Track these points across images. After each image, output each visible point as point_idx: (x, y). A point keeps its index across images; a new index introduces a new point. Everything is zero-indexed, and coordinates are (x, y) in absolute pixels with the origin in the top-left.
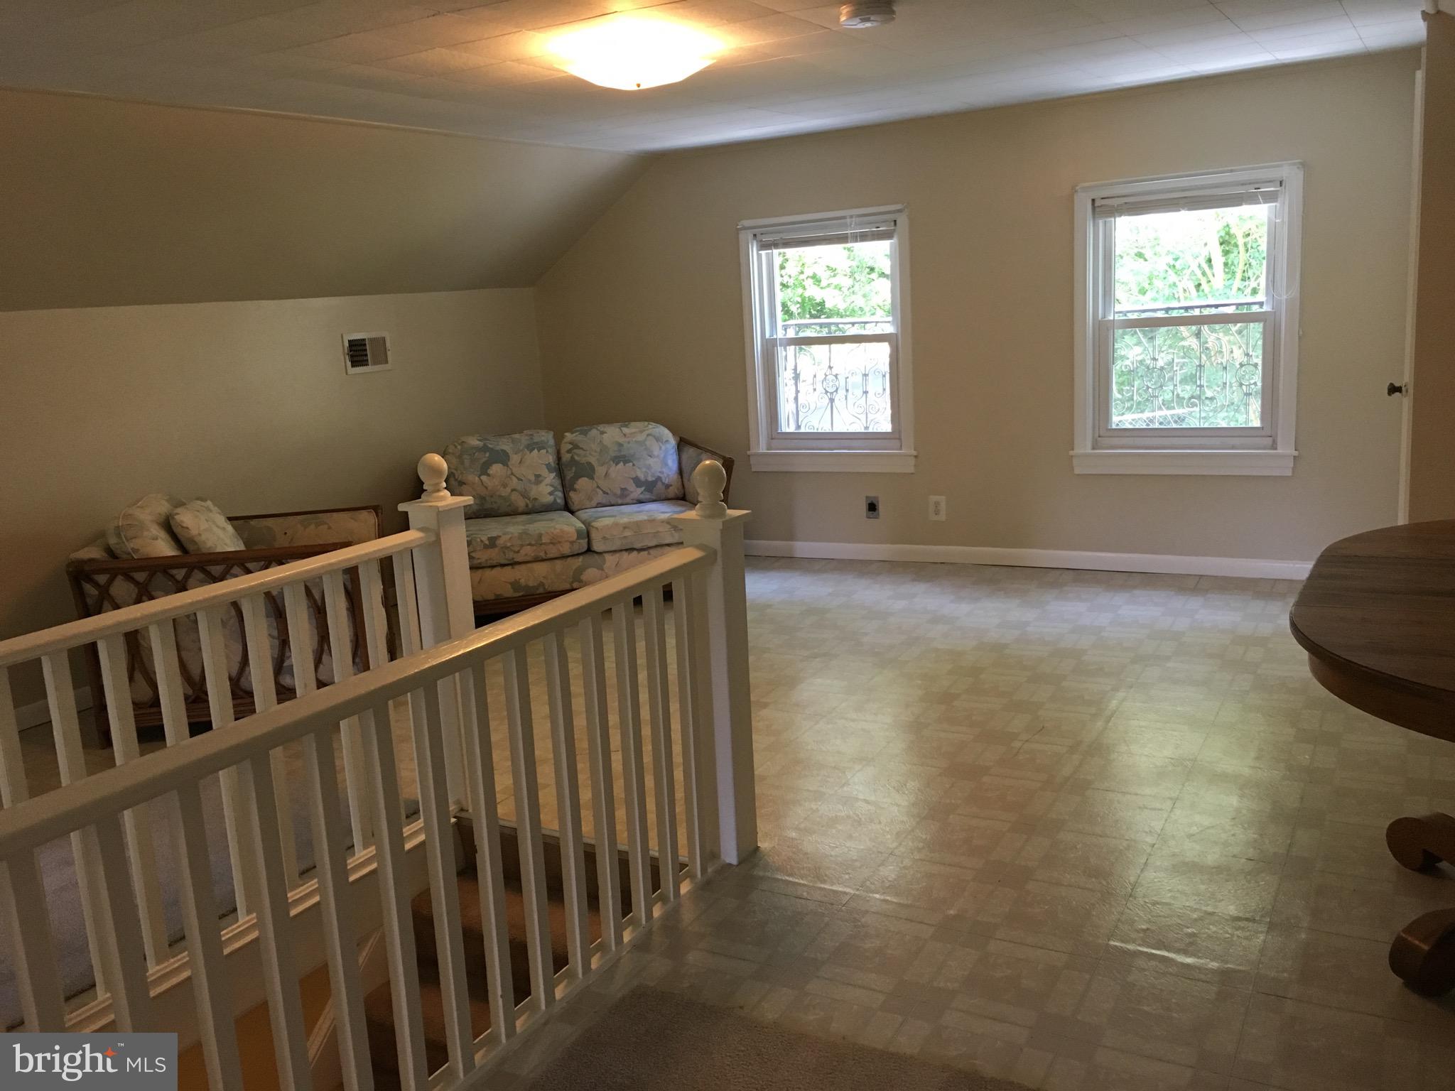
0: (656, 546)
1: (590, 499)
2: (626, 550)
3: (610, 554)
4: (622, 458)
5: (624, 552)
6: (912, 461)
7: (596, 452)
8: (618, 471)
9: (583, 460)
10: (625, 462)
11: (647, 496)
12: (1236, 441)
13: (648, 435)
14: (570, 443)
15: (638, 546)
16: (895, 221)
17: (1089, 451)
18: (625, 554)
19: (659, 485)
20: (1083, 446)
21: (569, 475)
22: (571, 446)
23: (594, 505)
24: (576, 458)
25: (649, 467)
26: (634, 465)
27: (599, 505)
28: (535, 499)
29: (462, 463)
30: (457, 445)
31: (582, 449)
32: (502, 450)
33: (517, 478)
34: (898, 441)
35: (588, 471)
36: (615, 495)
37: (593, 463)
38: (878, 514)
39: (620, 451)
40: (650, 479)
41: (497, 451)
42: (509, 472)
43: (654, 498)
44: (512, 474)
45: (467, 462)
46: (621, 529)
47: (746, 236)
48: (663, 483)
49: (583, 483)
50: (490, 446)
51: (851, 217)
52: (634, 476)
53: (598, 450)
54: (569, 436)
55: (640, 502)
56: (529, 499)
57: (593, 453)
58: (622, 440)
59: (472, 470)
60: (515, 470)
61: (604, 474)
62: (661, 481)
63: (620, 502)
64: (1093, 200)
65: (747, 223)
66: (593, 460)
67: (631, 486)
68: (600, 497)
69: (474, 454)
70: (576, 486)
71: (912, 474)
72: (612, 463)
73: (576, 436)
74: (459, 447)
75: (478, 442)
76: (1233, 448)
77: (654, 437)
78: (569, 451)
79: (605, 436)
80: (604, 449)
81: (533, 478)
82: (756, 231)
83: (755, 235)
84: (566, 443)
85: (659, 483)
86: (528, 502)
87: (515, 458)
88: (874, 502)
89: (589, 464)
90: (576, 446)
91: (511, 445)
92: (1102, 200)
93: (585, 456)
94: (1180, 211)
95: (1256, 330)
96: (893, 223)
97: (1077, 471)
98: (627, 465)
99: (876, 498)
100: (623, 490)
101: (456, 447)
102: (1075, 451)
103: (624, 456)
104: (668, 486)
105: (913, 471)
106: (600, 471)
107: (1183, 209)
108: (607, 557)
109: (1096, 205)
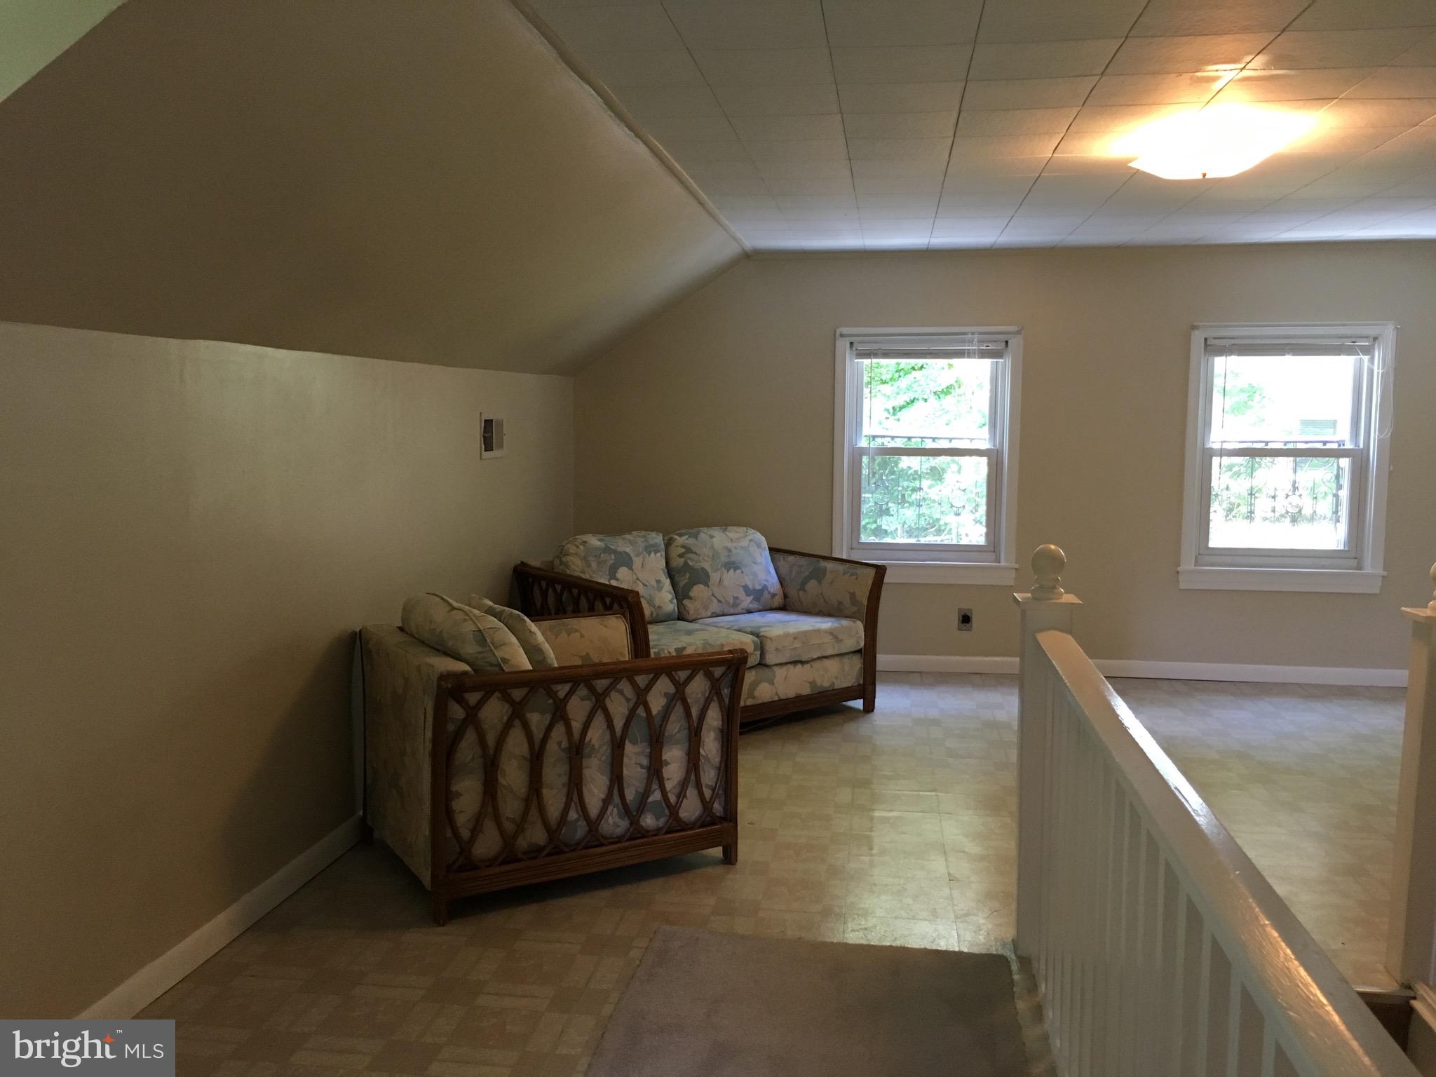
0: (819, 658)
1: (706, 608)
2: (791, 663)
3: (779, 667)
4: (732, 566)
5: (789, 665)
6: (1013, 574)
7: (709, 557)
8: (730, 577)
9: (698, 566)
10: (736, 568)
11: (755, 606)
12: (1324, 562)
13: (751, 540)
14: (682, 547)
15: (804, 658)
16: (1007, 342)
17: (1193, 567)
18: (791, 667)
19: (766, 594)
20: (1187, 564)
21: (683, 581)
22: (683, 550)
23: (709, 614)
24: (691, 563)
25: (755, 575)
26: (742, 572)
27: (714, 615)
28: (659, 607)
29: (589, 566)
30: (578, 545)
31: (695, 553)
32: (624, 552)
33: (643, 584)
34: (993, 553)
35: (701, 577)
36: (728, 603)
37: (707, 569)
38: (971, 627)
39: (729, 556)
40: (758, 587)
41: (620, 552)
42: (635, 577)
43: (761, 608)
44: (638, 579)
45: (594, 565)
46: (792, 639)
47: (842, 344)
48: (769, 592)
49: (698, 591)
50: (612, 547)
51: (973, 334)
52: (744, 584)
53: (711, 554)
54: (680, 540)
55: (749, 612)
56: (654, 607)
57: (705, 558)
58: (729, 545)
59: (601, 573)
60: (640, 575)
61: (718, 581)
62: (767, 589)
63: (732, 611)
64: (1206, 339)
65: (845, 330)
66: (706, 566)
67: (742, 595)
68: (715, 607)
69: (600, 555)
70: (692, 594)
71: (1012, 586)
72: (723, 568)
73: (687, 539)
74: (581, 547)
75: (599, 543)
76: (1323, 567)
77: (755, 542)
78: (680, 556)
79: (714, 540)
80: (715, 556)
81: (654, 584)
82: (852, 339)
83: (851, 344)
84: (677, 546)
85: (766, 592)
86: (653, 609)
87: (637, 562)
88: (967, 614)
89: (703, 569)
90: (688, 550)
91: (631, 547)
92: (1214, 340)
93: (699, 562)
94: (1285, 355)
95: (1345, 463)
96: (1004, 344)
97: (1182, 586)
98: (737, 571)
99: (970, 610)
100: (736, 598)
101: (578, 547)
102: (1181, 568)
103: (734, 563)
104: (774, 595)
105: (1012, 584)
106: (715, 577)
107: (1289, 353)
108: (775, 669)
109: (1208, 343)
